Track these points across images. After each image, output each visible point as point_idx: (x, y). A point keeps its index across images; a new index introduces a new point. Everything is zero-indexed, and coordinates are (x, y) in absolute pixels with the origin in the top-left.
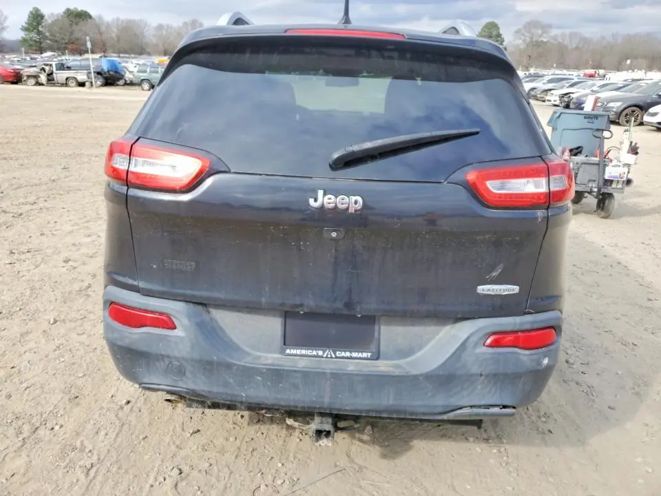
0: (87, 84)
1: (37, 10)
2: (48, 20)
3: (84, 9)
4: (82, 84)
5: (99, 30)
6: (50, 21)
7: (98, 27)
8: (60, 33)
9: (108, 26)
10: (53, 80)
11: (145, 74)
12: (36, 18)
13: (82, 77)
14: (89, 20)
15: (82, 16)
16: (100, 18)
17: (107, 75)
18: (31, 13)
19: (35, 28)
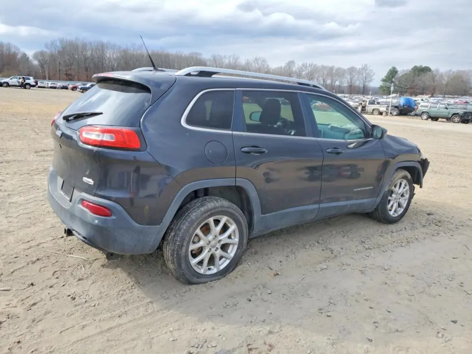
0: (384, 114)
1: (394, 68)
2: (400, 74)
3: (427, 66)
4: (381, 114)
5: (433, 79)
6: (400, 75)
7: (433, 77)
8: (405, 82)
9: (442, 76)
10: (365, 110)
11: (426, 109)
12: (393, 72)
13: (383, 109)
14: (429, 73)
15: (425, 70)
16: (437, 71)
17: (402, 108)
18: (390, 70)
19: (389, 80)
